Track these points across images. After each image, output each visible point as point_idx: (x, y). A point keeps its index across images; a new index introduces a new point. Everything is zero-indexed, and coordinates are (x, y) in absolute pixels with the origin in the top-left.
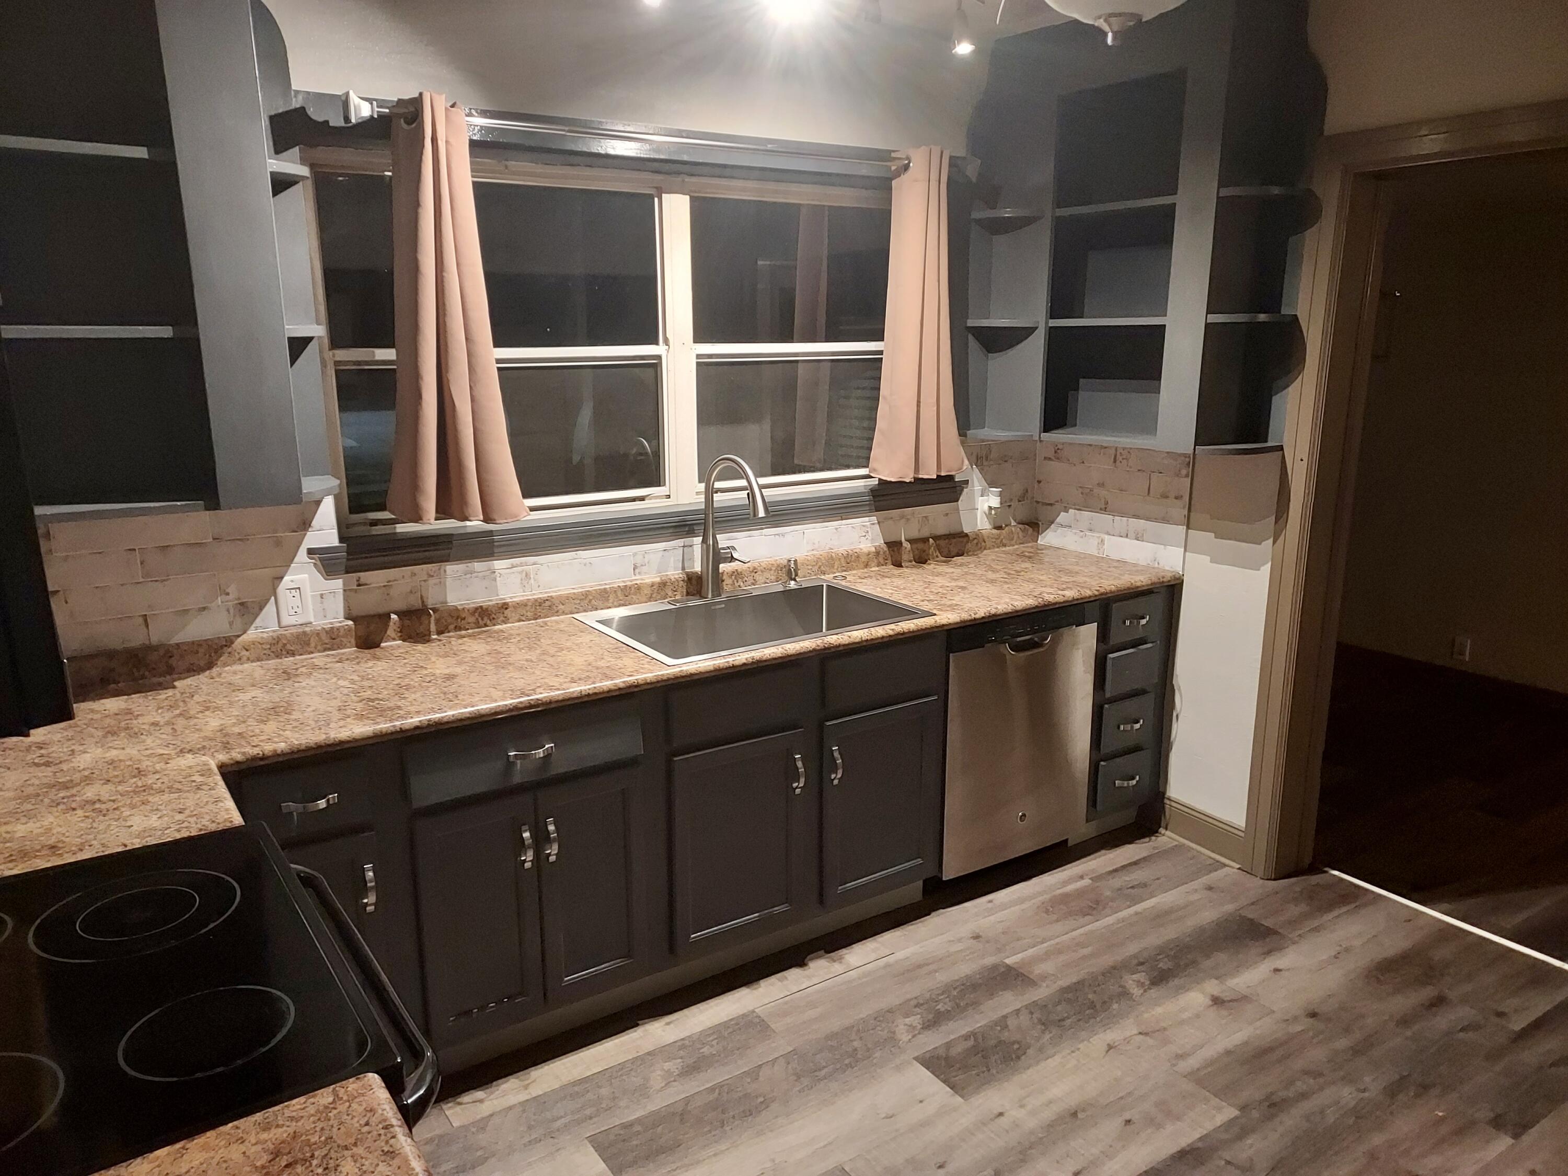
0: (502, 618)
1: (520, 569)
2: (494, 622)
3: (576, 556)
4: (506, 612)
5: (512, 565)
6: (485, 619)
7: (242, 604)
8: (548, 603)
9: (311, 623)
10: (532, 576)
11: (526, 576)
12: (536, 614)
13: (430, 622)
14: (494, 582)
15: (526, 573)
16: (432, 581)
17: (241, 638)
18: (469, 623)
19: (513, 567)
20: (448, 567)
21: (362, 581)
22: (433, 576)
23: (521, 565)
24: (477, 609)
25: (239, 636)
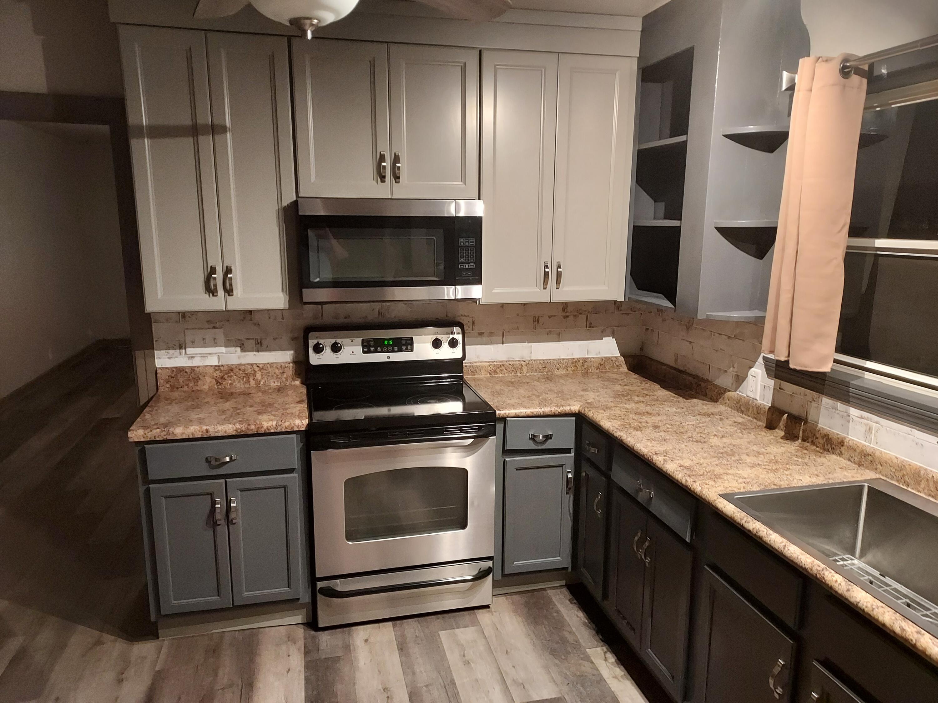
0: (838, 451)
1: (865, 421)
2: (834, 451)
3: (910, 432)
4: (842, 448)
5: (862, 416)
6: (829, 445)
7: (738, 375)
8: (870, 458)
9: (757, 400)
10: (873, 432)
11: (869, 430)
12: (860, 462)
13: (800, 430)
14: (848, 423)
15: (870, 427)
16: (814, 404)
17: (730, 393)
18: (819, 443)
19: (861, 418)
20: (823, 398)
21: (782, 387)
22: (815, 401)
23: (867, 419)
24: (825, 435)
25: (729, 391)
